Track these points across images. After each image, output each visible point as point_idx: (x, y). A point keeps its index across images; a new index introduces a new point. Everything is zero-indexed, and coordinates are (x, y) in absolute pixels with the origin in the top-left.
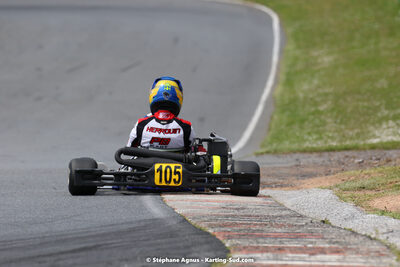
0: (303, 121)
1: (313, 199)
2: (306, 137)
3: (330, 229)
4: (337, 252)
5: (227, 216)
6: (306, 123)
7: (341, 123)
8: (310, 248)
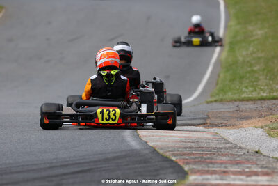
0: (242, 78)
1: (249, 135)
2: (244, 89)
3: (262, 158)
4: (267, 174)
5: (186, 148)
6: (245, 79)
7: (270, 79)
8: (247, 172)
